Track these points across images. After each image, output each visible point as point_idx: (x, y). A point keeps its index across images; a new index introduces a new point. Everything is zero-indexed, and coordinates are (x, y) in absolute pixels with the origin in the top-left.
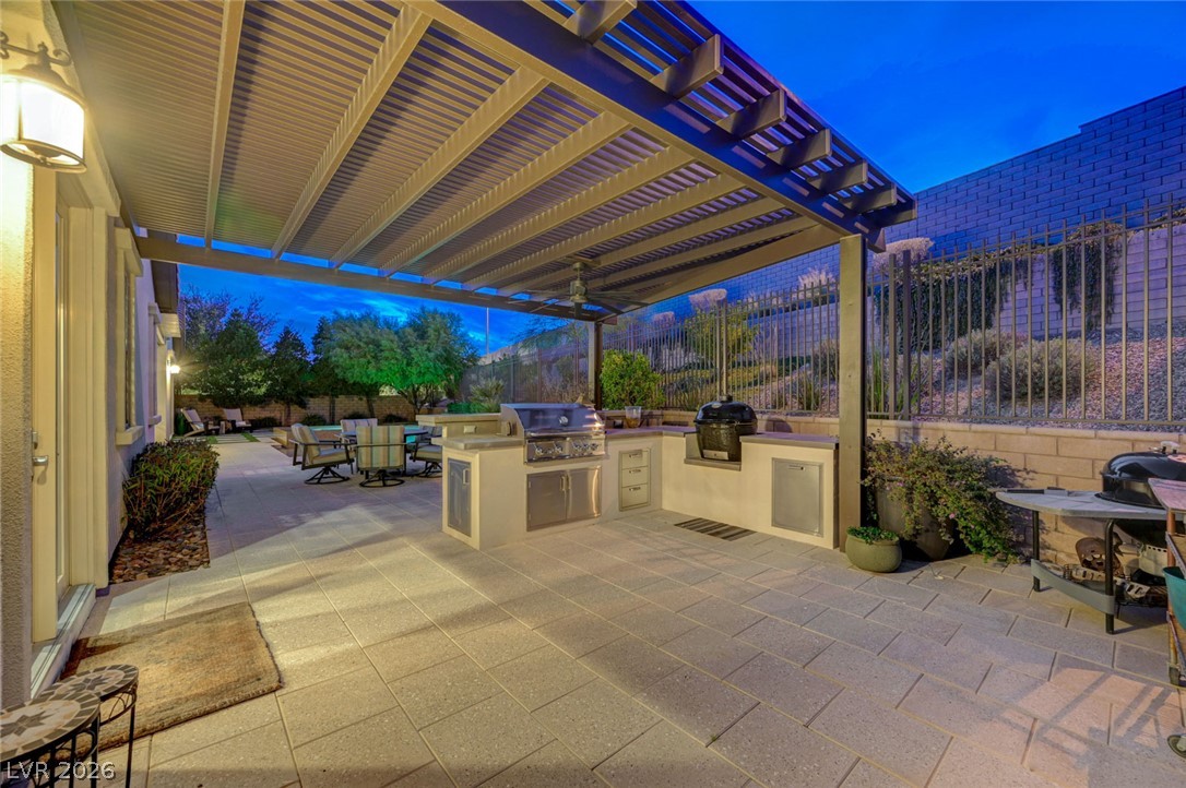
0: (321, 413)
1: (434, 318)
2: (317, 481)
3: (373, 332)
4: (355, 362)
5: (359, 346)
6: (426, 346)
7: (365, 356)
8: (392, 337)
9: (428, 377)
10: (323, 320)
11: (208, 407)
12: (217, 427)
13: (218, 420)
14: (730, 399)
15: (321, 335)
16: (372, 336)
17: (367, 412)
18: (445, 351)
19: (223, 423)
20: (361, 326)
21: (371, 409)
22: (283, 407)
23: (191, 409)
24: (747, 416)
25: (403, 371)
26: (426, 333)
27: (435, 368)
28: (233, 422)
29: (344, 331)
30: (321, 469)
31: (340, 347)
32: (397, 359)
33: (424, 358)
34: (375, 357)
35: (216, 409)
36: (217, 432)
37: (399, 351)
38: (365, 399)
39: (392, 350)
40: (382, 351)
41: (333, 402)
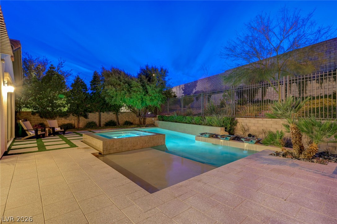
0: (95, 120)
11: (37, 119)
12: (44, 132)
13: (43, 126)
15: (95, 80)
17: (115, 120)
19: (47, 129)
21: (117, 119)
22: (76, 118)
23: (26, 121)
28: (53, 128)
32: (140, 92)
33: (154, 91)
34: (128, 91)
35: (41, 119)
36: (43, 136)
37: (141, 87)
38: (114, 113)
41: (100, 116)
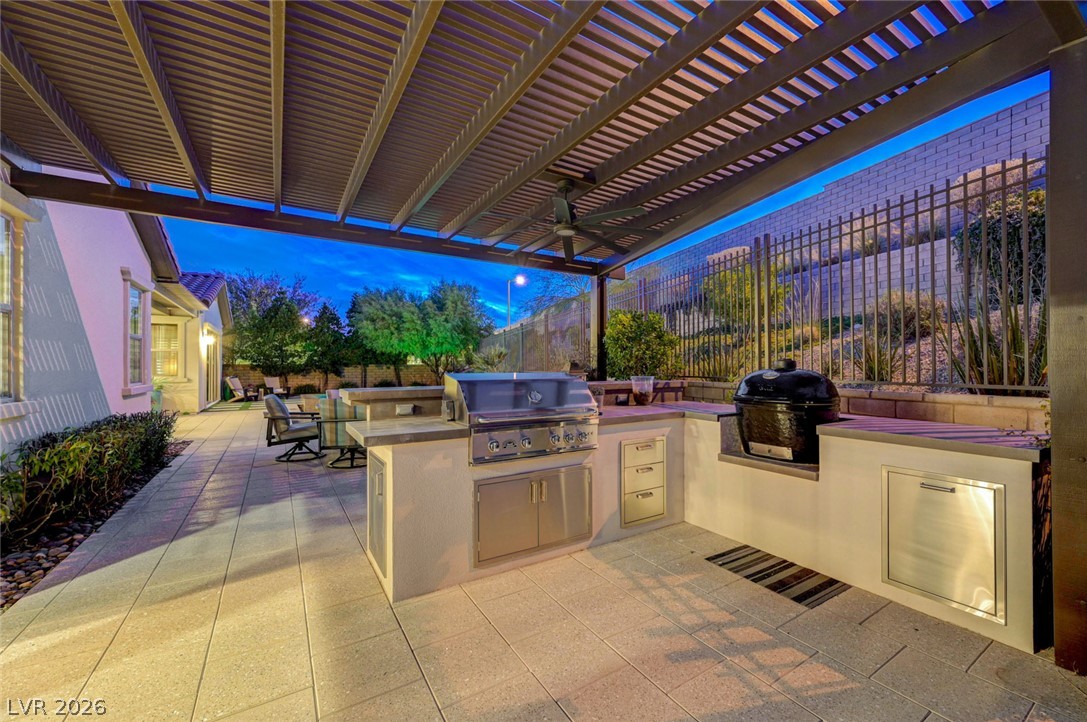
0: (355, 378)
1: (452, 291)
2: (287, 458)
3: (396, 305)
4: (379, 333)
5: (383, 319)
6: (444, 317)
7: (388, 328)
8: (412, 309)
9: (446, 346)
10: (355, 296)
11: (254, 375)
12: (254, 394)
14: (791, 365)
15: (354, 309)
16: (395, 309)
17: (394, 380)
18: (462, 321)
19: (261, 389)
20: (386, 299)
21: (398, 377)
22: (321, 376)
23: (236, 377)
24: (822, 392)
25: (423, 341)
26: (444, 305)
27: (452, 338)
29: (370, 304)
30: (294, 444)
31: (367, 319)
32: (417, 330)
33: (442, 329)
34: (398, 328)
35: (262, 377)
36: (256, 399)
37: (419, 322)
38: (392, 367)
39: (413, 321)
40: (404, 322)
41: (364, 371)
